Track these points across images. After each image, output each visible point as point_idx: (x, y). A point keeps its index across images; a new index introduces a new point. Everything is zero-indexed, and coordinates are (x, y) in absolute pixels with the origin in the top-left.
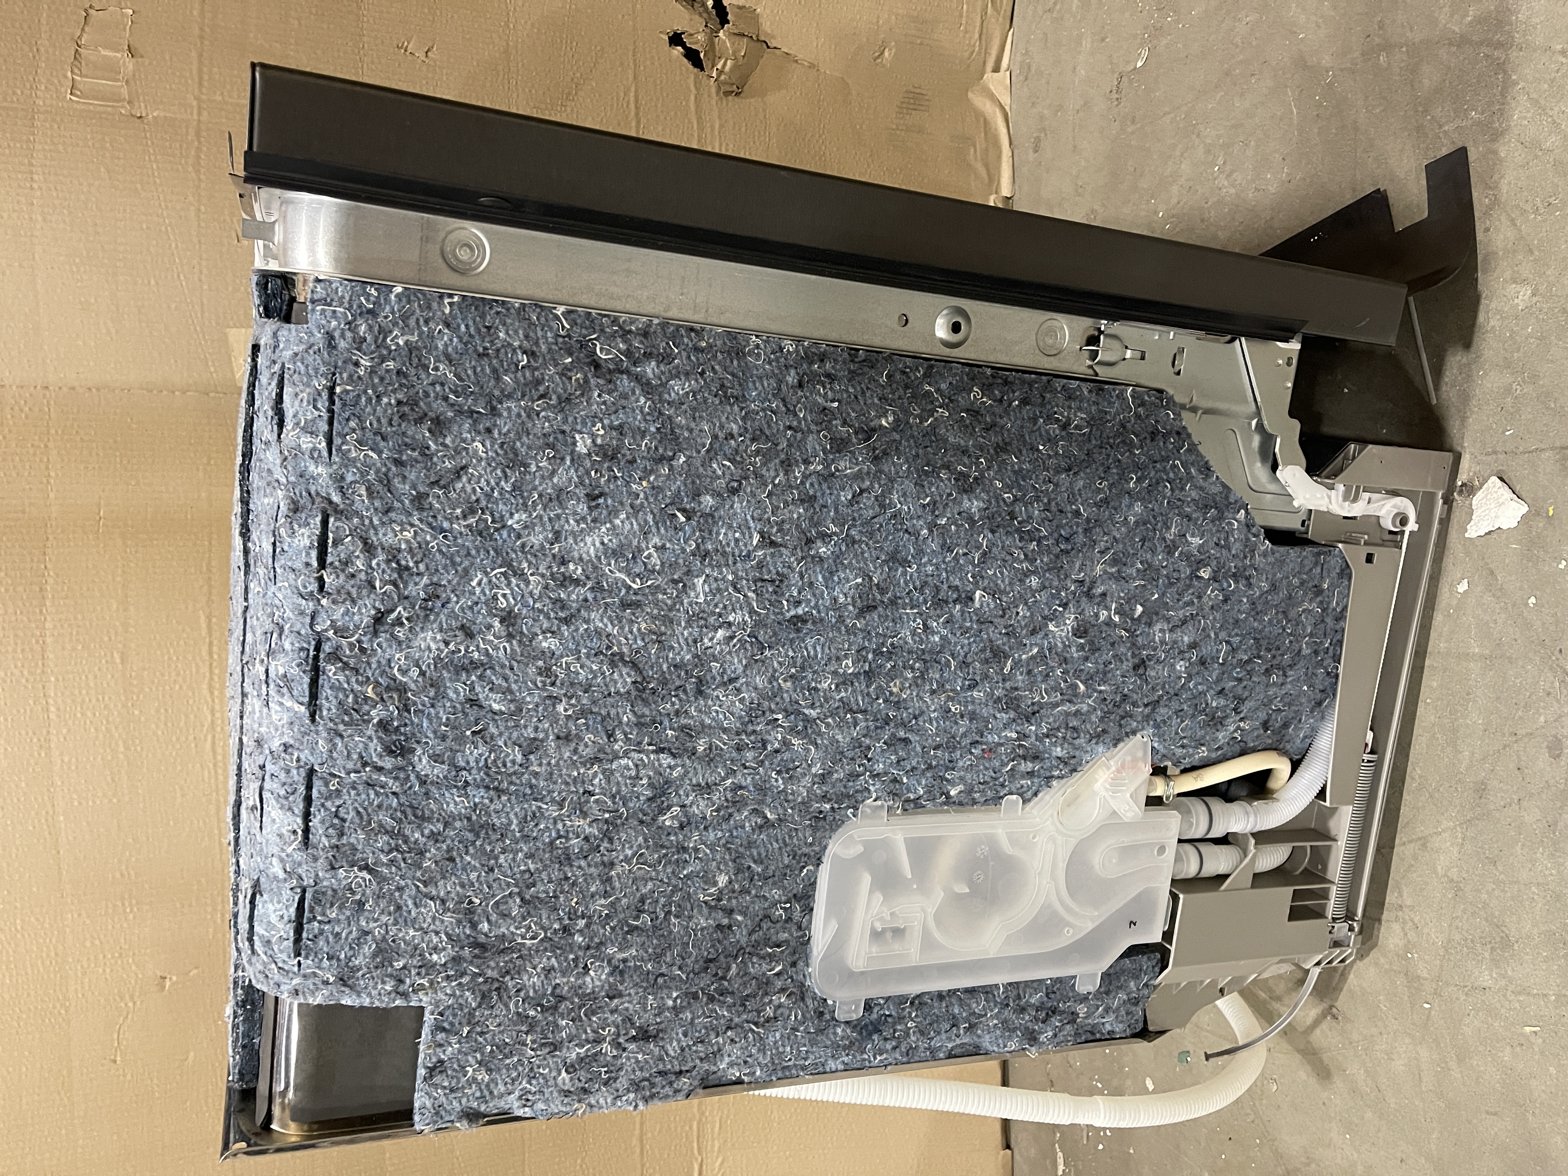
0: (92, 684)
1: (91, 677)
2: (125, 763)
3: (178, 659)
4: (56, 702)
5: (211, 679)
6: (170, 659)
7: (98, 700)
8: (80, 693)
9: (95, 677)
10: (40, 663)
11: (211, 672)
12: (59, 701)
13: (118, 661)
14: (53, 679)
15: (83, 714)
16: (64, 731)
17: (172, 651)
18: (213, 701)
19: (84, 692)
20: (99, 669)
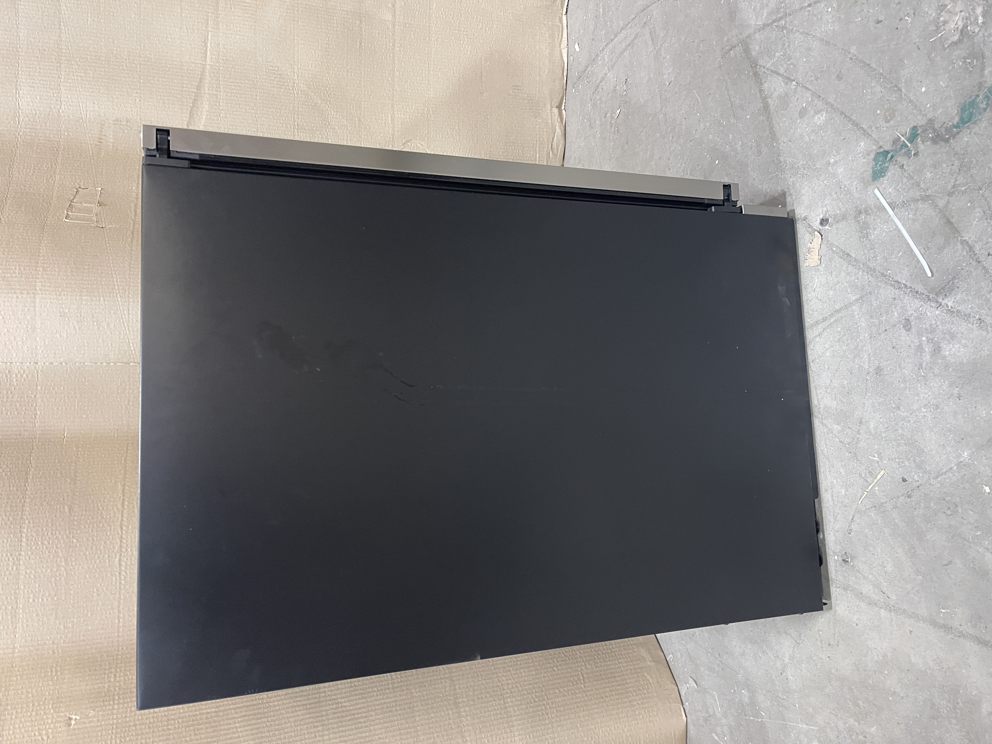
0: (50, 525)
1: (49, 520)
2: (65, 574)
3: (103, 508)
4: (26, 536)
5: (122, 520)
6: (98, 509)
7: (52, 534)
8: (42, 530)
9: (52, 521)
10: (20, 513)
11: (122, 516)
12: (29, 534)
13: (67, 510)
14: (27, 522)
15: (42, 543)
16: (30, 553)
17: (99, 505)
18: (122, 532)
19: (44, 529)
20: (55, 516)
